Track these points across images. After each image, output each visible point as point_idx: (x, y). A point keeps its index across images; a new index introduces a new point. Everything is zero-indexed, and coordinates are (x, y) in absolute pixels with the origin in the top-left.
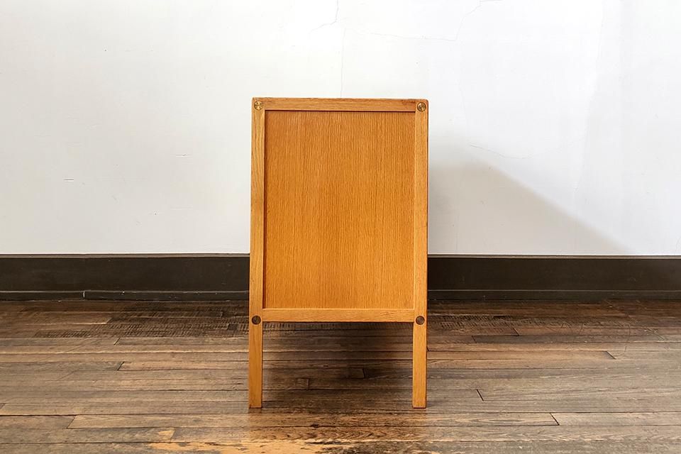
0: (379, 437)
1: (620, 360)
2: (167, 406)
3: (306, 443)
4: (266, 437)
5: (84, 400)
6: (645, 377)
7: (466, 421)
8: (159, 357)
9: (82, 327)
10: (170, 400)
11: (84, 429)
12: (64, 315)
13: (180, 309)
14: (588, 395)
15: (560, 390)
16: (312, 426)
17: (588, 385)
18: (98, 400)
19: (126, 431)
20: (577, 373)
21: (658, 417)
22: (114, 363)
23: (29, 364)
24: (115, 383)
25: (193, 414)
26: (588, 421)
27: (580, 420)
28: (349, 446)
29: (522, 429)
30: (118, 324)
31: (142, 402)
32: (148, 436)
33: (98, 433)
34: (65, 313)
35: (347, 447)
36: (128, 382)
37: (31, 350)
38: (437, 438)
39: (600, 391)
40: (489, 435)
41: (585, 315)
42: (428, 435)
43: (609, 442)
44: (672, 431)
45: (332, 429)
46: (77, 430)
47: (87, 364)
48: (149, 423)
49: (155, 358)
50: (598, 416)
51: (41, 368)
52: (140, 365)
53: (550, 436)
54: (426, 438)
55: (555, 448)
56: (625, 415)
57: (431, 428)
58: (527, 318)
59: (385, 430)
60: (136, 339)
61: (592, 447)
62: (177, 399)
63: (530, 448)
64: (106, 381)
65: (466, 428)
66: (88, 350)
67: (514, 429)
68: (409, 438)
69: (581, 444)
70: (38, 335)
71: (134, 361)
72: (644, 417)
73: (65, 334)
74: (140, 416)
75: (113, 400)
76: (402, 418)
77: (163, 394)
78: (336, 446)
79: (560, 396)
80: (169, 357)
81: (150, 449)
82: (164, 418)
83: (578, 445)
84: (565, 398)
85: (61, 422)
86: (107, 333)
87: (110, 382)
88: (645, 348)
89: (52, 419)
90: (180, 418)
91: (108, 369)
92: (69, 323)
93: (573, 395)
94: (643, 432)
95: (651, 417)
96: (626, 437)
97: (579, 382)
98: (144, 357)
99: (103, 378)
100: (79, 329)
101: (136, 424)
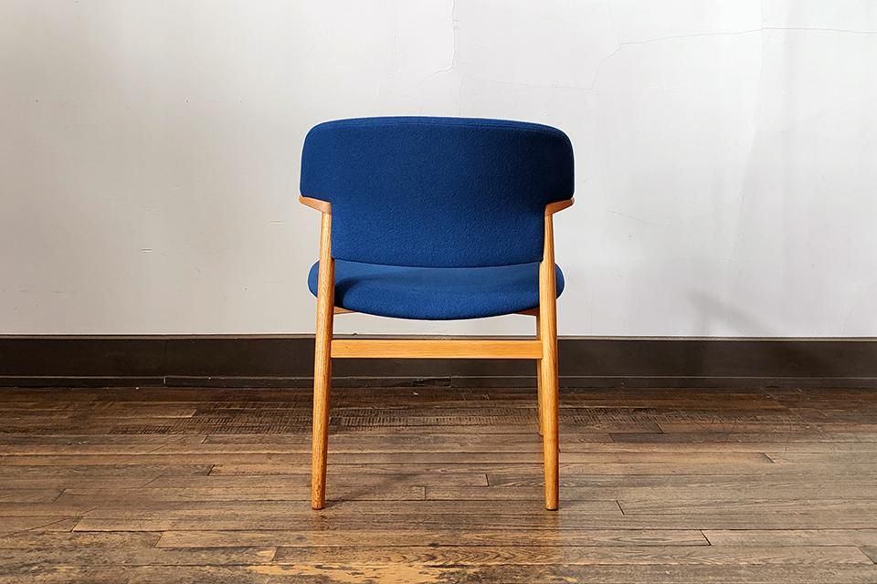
0: (507, 559)
1: (779, 464)
2: (266, 520)
3: (425, 566)
4: (379, 559)
5: (173, 512)
6: (807, 486)
7: (605, 539)
8: (254, 459)
9: (164, 422)
10: (270, 513)
11: (174, 549)
12: (143, 406)
13: (275, 399)
14: (743, 508)
15: (711, 502)
16: (430, 546)
17: (743, 495)
18: (188, 512)
19: (222, 551)
20: (731, 481)
21: (824, 536)
22: (203, 466)
23: (108, 468)
24: (206, 491)
25: (296, 530)
26: (743, 539)
27: (734, 539)
28: (474, 570)
29: (669, 550)
30: (205, 417)
31: (237, 515)
32: (245, 557)
33: (189, 553)
34: (145, 403)
35: (471, 571)
36: (221, 490)
37: (108, 449)
38: (573, 561)
39: (756, 503)
40: (632, 556)
41: (740, 408)
42: (563, 557)
43: (768, 566)
44: (839, 553)
45: (454, 549)
46: (167, 550)
47: (174, 467)
48: (246, 541)
49: (249, 460)
50: (755, 534)
51: (121, 472)
52: (233, 468)
53: (700, 558)
54: (561, 560)
55: (706, 573)
56: (786, 533)
57: (566, 549)
58: (672, 411)
59: (513, 551)
60: (227, 437)
61: (749, 573)
62: (277, 511)
63: (678, 574)
64: (195, 489)
65: (605, 548)
66: (173, 450)
67: (659, 550)
68: (540, 560)
69: (736, 568)
70: (115, 431)
71: (225, 464)
72: (807, 535)
73: (147, 430)
74: (235, 533)
75: (205, 513)
76: (533, 536)
77: (261, 504)
78: (458, 569)
79: (711, 509)
80: (264, 459)
81: (249, 573)
82: (264, 535)
83: (731, 570)
84: (717, 511)
85: (148, 539)
86: (194, 429)
87: (199, 490)
88: (808, 449)
89: (136, 537)
90: (280, 535)
91: (195, 473)
92: (149, 416)
93: (726, 508)
94: (807, 555)
95: (815, 536)
96: (788, 560)
97: (733, 491)
98: (237, 460)
99: (192, 485)
100: (161, 424)
101: (230, 543)
